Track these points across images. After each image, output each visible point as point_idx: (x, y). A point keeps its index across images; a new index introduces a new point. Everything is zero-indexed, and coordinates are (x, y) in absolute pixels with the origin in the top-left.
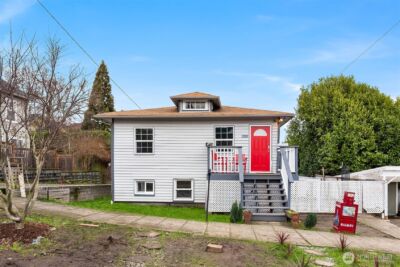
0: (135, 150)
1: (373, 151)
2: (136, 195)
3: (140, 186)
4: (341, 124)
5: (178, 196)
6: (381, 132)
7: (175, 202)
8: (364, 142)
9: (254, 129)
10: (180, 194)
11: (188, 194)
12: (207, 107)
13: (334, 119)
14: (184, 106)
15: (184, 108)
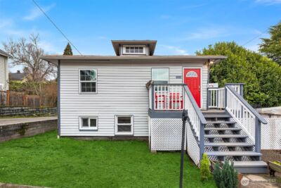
0: (80, 89)
1: (257, 92)
2: (80, 130)
3: (85, 122)
4: (234, 73)
5: (119, 130)
6: (261, 79)
7: (116, 136)
8: (251, 86)
9: (186, 71)
10: (120, 129)
11: (129, 128)
12: (145, 51)
13: (228, 69)
14: (124, 51)
15: (124, 52)
